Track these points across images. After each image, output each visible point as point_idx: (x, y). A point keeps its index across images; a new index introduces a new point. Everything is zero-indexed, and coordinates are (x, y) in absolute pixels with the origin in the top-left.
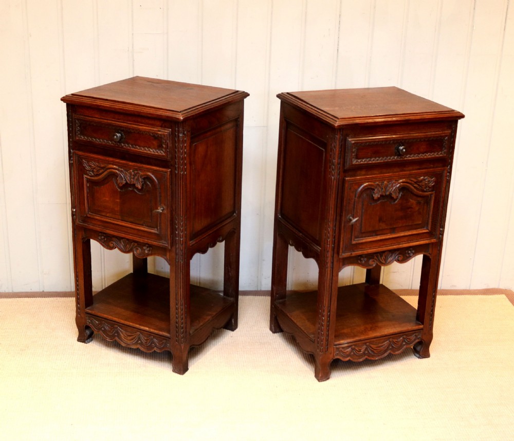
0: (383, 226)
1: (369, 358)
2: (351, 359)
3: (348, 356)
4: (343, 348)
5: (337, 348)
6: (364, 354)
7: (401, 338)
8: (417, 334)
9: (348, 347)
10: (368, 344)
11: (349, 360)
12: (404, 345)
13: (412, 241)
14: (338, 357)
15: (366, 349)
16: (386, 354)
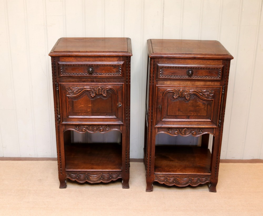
0: (181, 114)
1: (177, 185)
2: (165, 183)
3: (163, 181)
4: (160, 176)
5: (156, 176)
6: (173, 182)
7: (197, 178)
8: (207, 178)
9: (163, 177)
10: (175, 177)
11: (164, 184)
12: (199, 182)
13: (200, 125)
14: (157, 181)
15: (174, 180)
16: (187, 185)
